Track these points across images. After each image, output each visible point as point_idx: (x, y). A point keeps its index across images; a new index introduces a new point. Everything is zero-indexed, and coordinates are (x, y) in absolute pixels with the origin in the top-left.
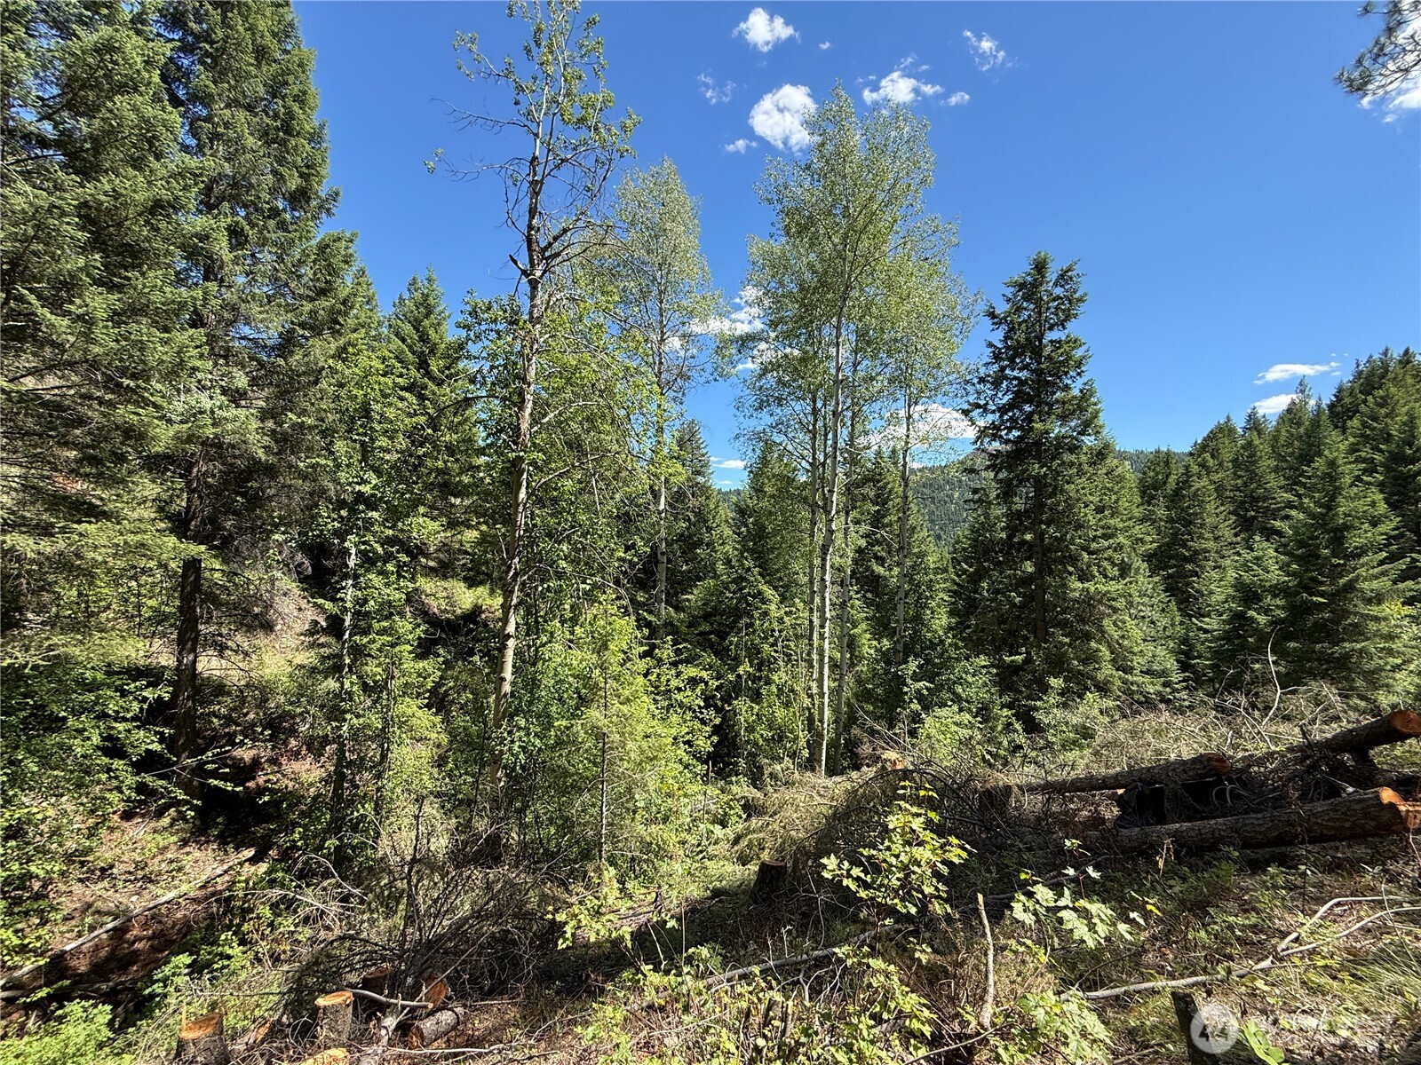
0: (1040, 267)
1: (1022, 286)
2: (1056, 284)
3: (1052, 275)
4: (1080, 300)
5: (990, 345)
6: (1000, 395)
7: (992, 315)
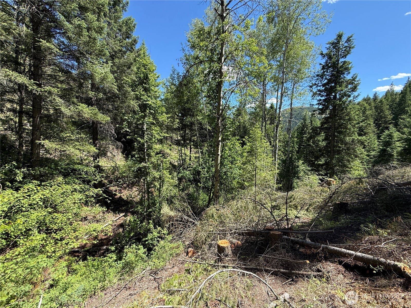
0: (340, 36)
1: (333, 44)
2: (346, 42)
3: (344, 39)
4: (353, 47)
5: (321, 64)
6: (323, 80)
7: (322, 54)
